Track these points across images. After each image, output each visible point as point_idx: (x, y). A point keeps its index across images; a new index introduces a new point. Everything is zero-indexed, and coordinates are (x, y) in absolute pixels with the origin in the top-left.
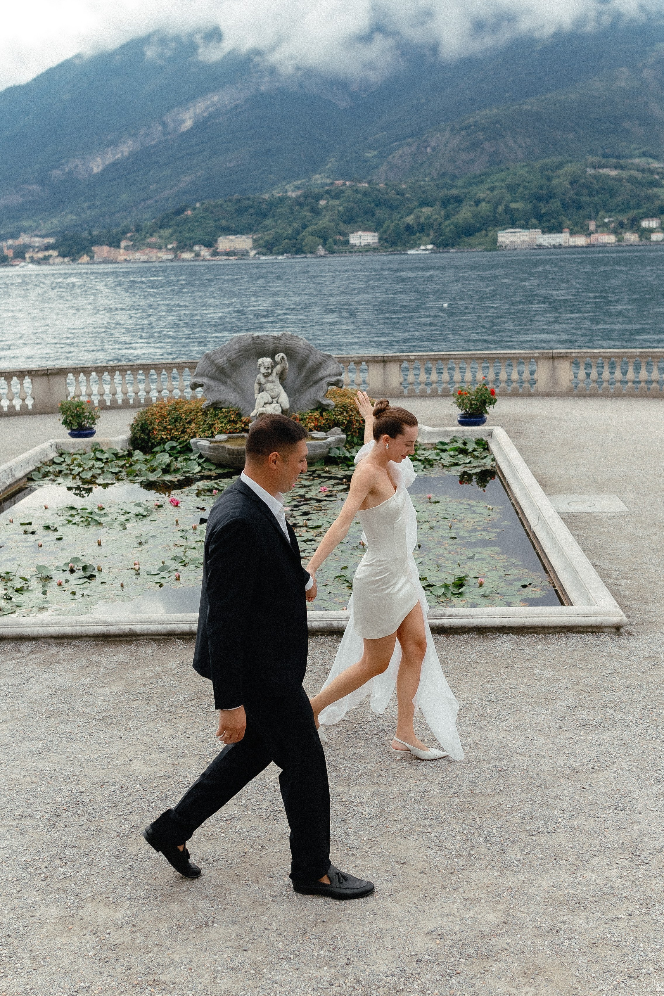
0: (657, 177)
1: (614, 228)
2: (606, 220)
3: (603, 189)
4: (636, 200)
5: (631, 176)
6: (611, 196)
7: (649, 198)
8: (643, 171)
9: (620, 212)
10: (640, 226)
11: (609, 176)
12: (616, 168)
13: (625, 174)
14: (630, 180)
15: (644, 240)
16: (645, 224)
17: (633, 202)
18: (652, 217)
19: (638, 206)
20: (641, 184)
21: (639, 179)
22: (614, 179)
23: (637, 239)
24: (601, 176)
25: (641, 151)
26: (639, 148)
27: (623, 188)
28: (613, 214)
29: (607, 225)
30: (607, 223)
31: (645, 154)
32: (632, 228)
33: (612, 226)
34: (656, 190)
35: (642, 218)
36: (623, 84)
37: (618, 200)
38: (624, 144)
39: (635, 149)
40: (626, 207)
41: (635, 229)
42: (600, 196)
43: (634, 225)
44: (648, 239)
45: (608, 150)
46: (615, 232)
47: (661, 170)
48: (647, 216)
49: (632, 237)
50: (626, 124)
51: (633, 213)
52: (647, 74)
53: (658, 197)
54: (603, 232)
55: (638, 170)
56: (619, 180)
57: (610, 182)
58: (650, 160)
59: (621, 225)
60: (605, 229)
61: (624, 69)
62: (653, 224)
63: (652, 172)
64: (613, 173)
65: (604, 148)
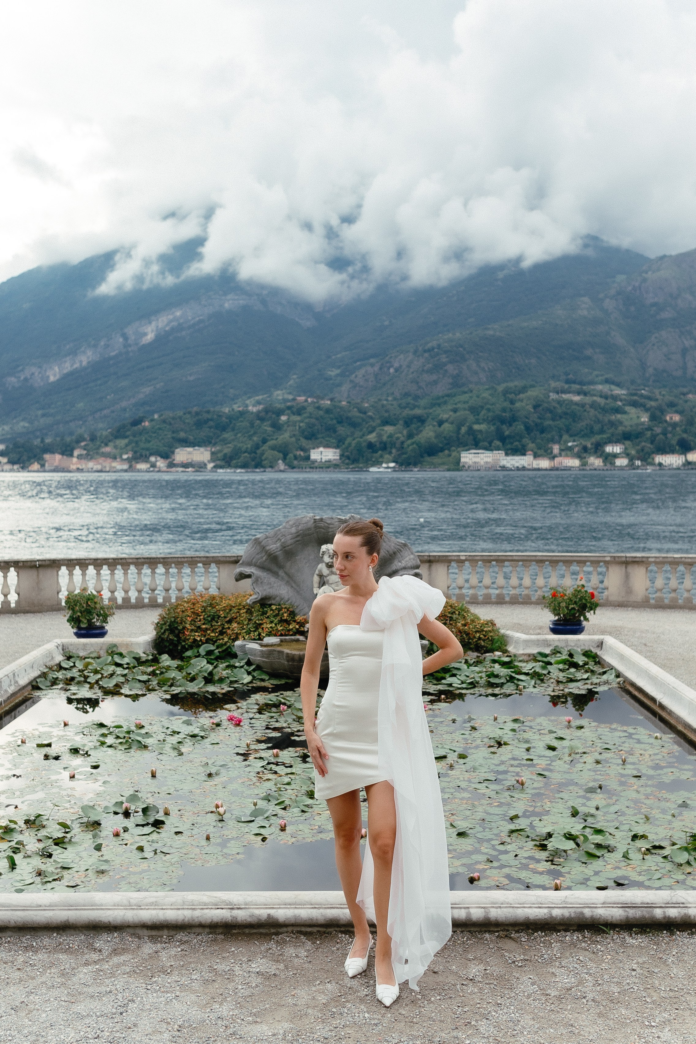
0: (620, 403)
1: (578, 452)
2: (570, 444)
3: (566, 414)
4: (600, 425)
5: (594, 402)
6: (574, 421)
7: (612, 424)
8: (606, 398)
9: (583, 436)
10: (604, 451)
11: (572, 401)
12: (579, 393)
13: (588, 400)
14: (593, 405)
15: (608, 465)
16: (609, 449)
17: (597, 427)
18: (616, 442)
19: (602, 432)
20: (604, 410)
21: (602, 405)
22: (576, 404)
23: (601, 464)
24: (564, 401)
25: (603, 378)
26: (602, 375)
27: (586, 413)
28: (576, 438)
29: (570, 449)
30: (570, 447)
31: (607, 381)
32: (596, 452)
33: (576, 450)
34: (619, 416)
35: (606, 443)
36: (585, 312)
37: (582, 424)
38: (586, 370)
39: (597, 376)
40: (591, 432)
41: (599, 454)
42: (563, 420)
43: (598, 449)
44: (613, 464)
45: (571, 376)
46: (578, 456)
47: (624, 397)
48: (610, 441)
49: (596, 462)
50: (589, 352)
51: (598, 438)
52: (609, 304)
53: (621, 423)
54: (567, 456)
55: (601, 396)
56: (583, 405)
57: (574, 407)
58: (613, 387)
59: (585, 449)
60: (569, 453)
61: (586, 299)
62: (617, 449)
63: (615, 398)
64: (576, 398)
65: (567, 374)
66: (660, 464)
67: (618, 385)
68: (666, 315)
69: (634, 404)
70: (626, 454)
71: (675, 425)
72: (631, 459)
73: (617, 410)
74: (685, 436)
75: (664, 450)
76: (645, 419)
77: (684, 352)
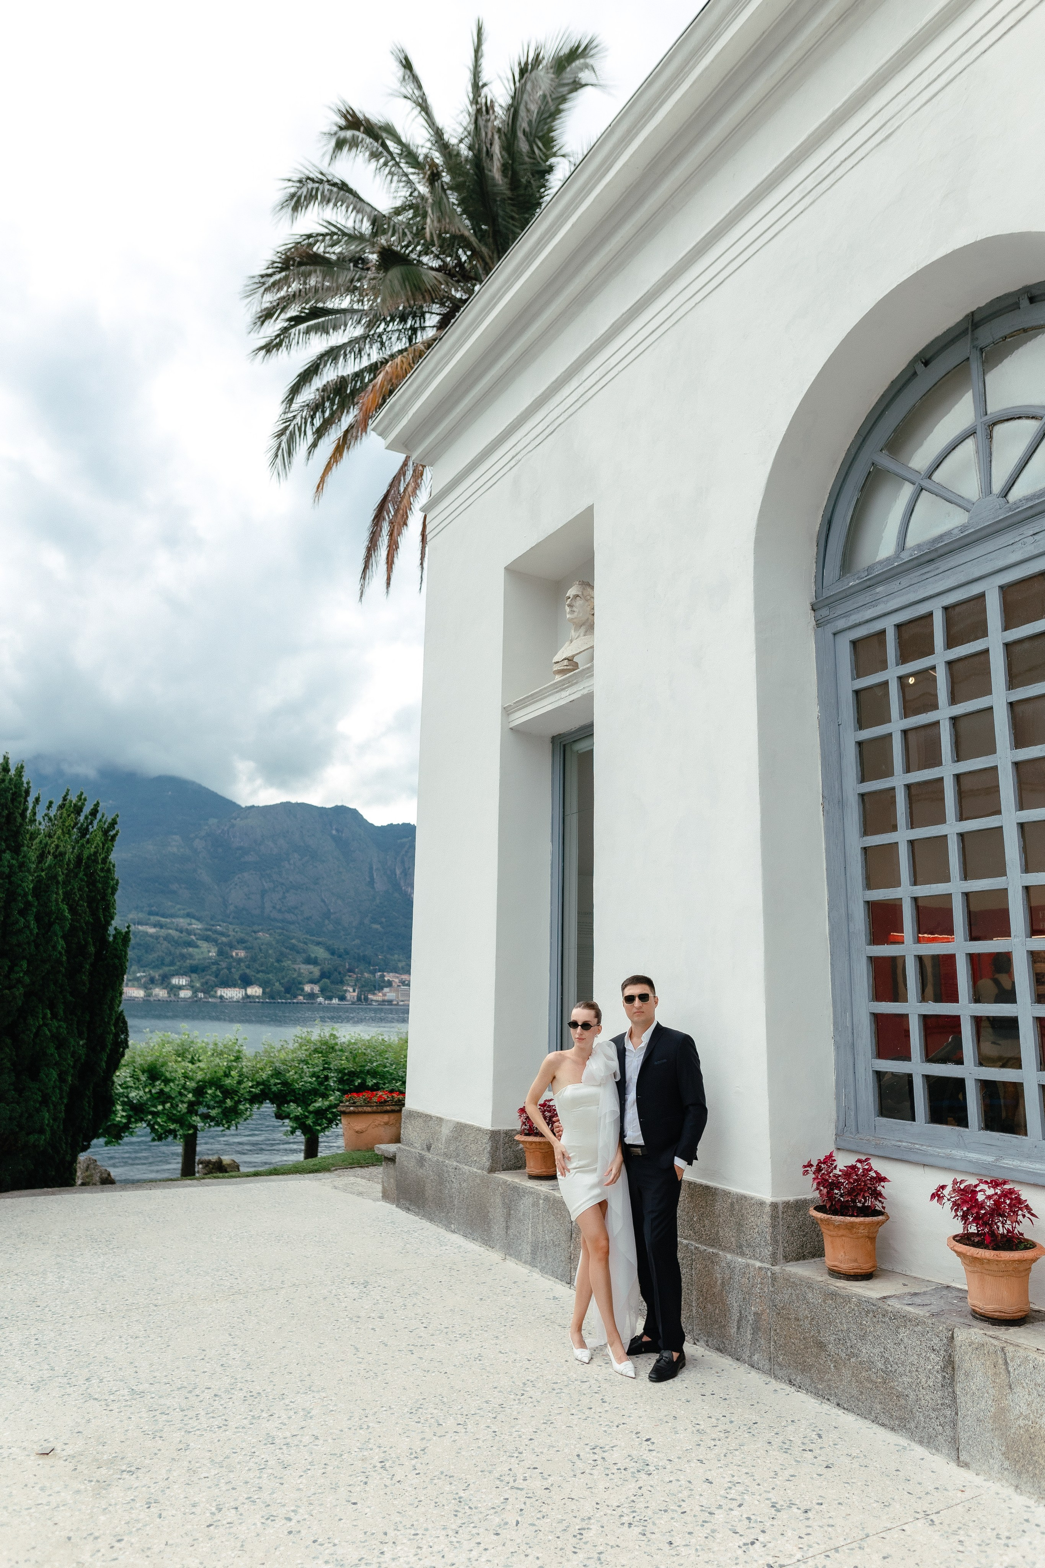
66: (221, 997)
67: (198, 919)
68: (250, 858)
69: (207, 939)
70: (191, 986)
71: (239, 961)
72: (195, 991)
73: (190, 944)
74: (248, 971)
75: (226, 984)
76: (213, 954)
77: (263, 893)
